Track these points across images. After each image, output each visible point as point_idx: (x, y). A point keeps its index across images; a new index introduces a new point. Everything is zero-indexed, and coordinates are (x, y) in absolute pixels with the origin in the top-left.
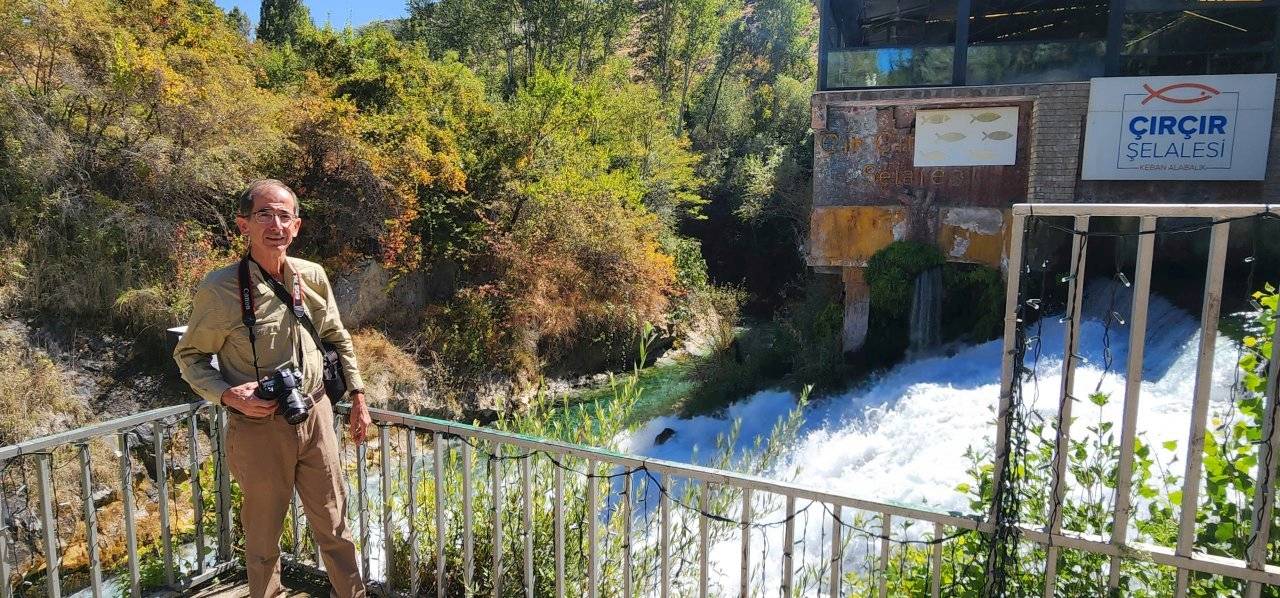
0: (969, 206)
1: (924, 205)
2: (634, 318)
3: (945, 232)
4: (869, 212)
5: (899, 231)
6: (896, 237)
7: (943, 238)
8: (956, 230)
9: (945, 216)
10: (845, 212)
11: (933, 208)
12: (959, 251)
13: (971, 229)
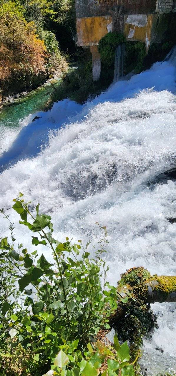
0: (135, 14)
1: (118, 14)
2: (32, 69)
3: (126, 27)
4: (98, 19)
5: (110, 28)
6: (109, 31)
7: (125, 30)
8: (130, 26)
9: (126, 19)
10: (89, 20)
11: (122, 16)
12: (131, 36)
13: (136, 25)
